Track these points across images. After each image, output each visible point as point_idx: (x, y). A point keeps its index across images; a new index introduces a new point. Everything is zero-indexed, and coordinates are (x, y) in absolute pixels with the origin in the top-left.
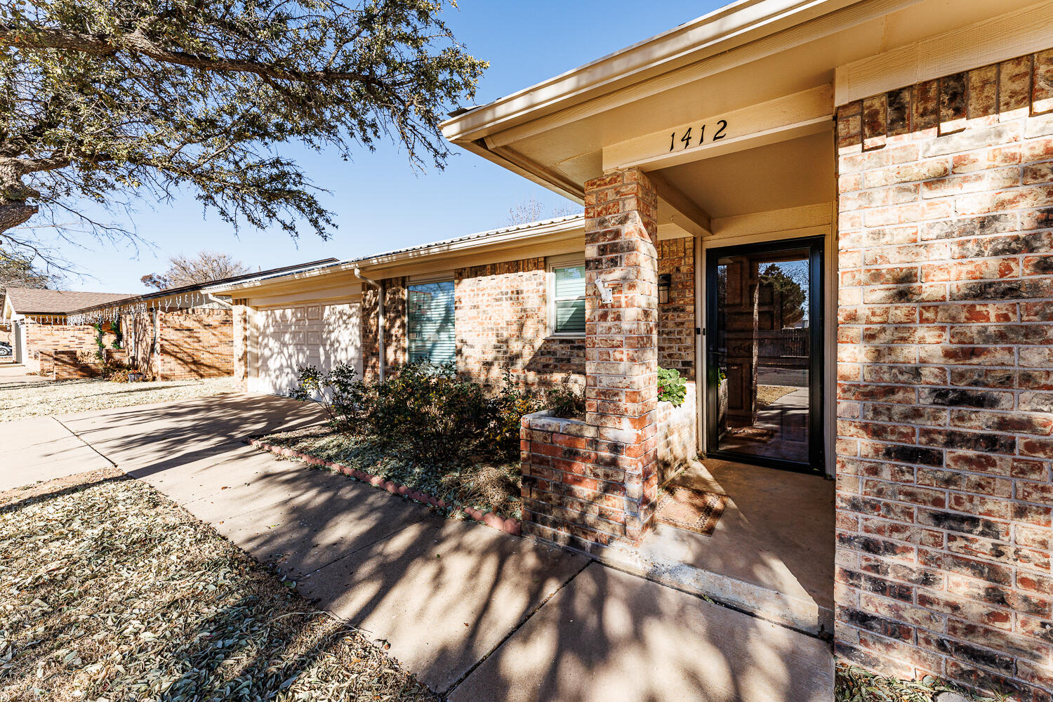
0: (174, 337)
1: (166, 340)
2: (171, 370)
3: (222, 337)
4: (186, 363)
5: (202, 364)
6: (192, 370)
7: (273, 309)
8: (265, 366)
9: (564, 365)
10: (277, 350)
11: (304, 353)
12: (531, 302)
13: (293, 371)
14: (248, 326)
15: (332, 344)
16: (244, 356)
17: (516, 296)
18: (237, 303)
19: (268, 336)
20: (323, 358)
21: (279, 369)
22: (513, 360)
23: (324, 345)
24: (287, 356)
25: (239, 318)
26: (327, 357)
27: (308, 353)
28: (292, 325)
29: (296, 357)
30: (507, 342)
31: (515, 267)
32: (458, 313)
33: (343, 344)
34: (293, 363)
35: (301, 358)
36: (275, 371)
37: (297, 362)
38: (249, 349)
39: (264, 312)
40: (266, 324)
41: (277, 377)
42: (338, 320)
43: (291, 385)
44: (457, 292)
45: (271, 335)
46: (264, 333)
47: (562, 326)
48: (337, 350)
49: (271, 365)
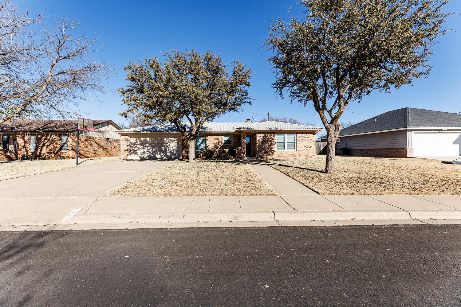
0: (75, 145)
1: (73, 146)
2: (74, 156)
3: (85, 145)
5: (81, 154)
6: (79, 156)
7: (139, 138)
8: (135, 152)
9: (226, 148)
10: (142, 148)
11: (155, 148)
12: (220, 140)
13: (150, 153)
14: (129, 142)
15: (167, 146)
16: (127, 150)
17: (218, 139)
18: (124, 135)
19: (137, 145)
20: (163, 149)
21: (143, 153)
22: (217, 148)
23: (164, 146)
24: (147, 149)
25: (125, 140)
26: (165, 149)
27: (157, 148)
28: (150, 142)
29: (152, 149)
30: (216, 145)
31: (218, 135)
32: (207, 141)
33: (171, 146)
34: (150, 151)
35: (154, 150)
36: (141, 153)
37: (152, 150)
38: (129, 148)
39: (134, 139)
40: (136, 142)
41: (142, 155)
42: (170, 141)
43: (149, 156)
44: (207, 138)
45: (139, 144)
46: (134, 144)
47: (224, 143)
48: (169, 147)
49: (139, 152)
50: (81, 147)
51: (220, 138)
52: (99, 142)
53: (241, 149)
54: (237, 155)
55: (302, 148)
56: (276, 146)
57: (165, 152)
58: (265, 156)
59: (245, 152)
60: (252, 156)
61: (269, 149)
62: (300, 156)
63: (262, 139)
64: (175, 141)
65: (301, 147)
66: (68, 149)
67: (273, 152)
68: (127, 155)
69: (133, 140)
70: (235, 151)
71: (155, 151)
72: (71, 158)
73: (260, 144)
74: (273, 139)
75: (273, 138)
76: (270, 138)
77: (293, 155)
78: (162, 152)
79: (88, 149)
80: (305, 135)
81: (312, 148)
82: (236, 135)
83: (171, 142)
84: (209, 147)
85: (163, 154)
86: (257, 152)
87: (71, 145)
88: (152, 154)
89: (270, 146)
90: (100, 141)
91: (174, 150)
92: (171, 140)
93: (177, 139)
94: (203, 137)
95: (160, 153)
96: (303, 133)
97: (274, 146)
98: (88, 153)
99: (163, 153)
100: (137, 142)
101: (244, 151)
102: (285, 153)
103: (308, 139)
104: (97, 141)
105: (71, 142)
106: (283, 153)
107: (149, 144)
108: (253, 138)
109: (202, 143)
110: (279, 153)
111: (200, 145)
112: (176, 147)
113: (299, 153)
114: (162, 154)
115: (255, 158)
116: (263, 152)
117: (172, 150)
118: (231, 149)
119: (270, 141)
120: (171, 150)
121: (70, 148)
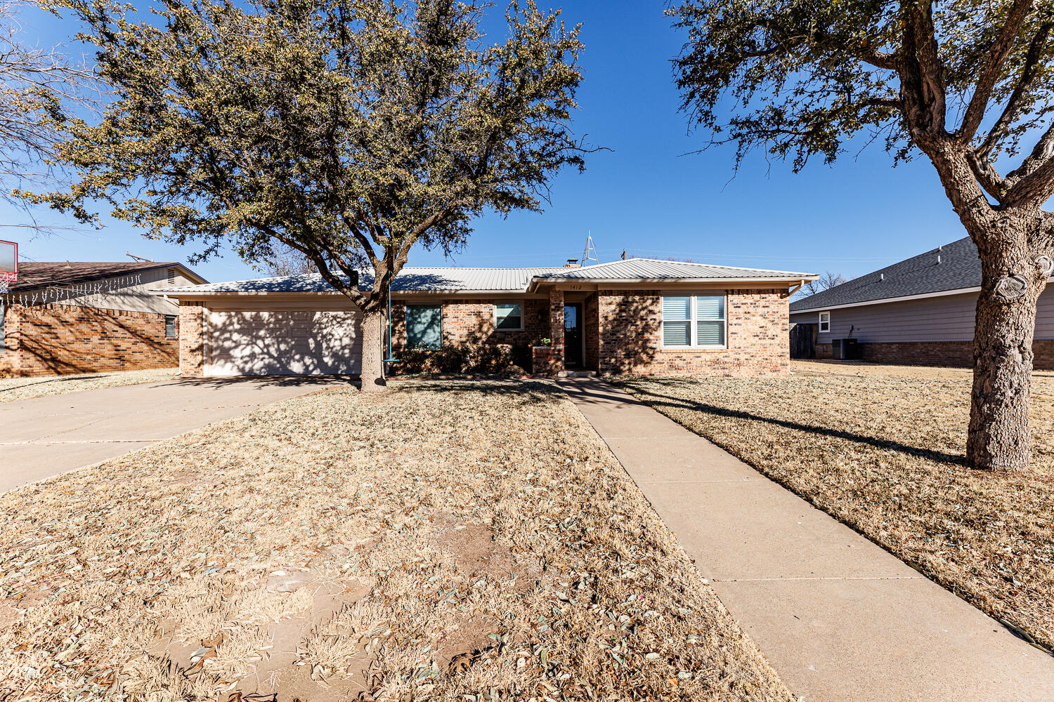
0: (34, 333)
1: (26, 335)
2: (30, 367)
3: (78, 334)
4: (45, 360)
5: (60, 361)
6: (50, 367)
7: (239, 311)
8: (226, 355)
9: (502, 341)
10: (246, 342)
11: (287, 343)
12: (486, 317)
13: (271, 356)
14: (204, 324)
15: (324, 337)
16: (200, 348)
17: (478, 314)
18: (189, 304)
19: (230, 332)
20: (312, 346)
21: (249, 356)
22: (475, 340)
23: (315, 337)
24: (262, 346)
25: (192, 317)
26: (318, 345)
27: (293, 343)
28: (270, 323)
29: (276, 346)
30: (474, 332)
31: (479, 302)
32: (445, 320)
33: (337, 337)
34: (272, 350)
35: (283, 347)
36: (242, 358)
37: (278, 350)
38: (206, 342)
39: (223, 314)
40: (228, 322)
41: (246, 362)
42: (332, 321)
43: (268, 366)
44: (445, 311)
45: (236, 331)
46: (224, 330)
47: (499, 327)
48: (330, 340)
49: (236, 353)
50: (63, 341)
51: (484, 309)
52: (134, 326)
53: (549, 345)
54: (536, 363)
55: (744, 342)
56: (661, 333)
57: (317, 354)
58: (627, 367)
59: (562, 353)
60: (584, 365)
61: (640, 342)
62: (739, 365)
63: (617, 311)
64: (349, 321)
65: (745, 336)
66: (7, 348)
67: (651, 352)
68: (199, 365)
69: (218, 318)
70: (531, 348)
71: (286, 352)
72: (17, 374)
73: (609, 327)
74: (651, 312)
75: (651, 308)
76: (643, 309)
77: (717, 362)
78: (307, 354)
79: (89, 346)
80: (757, 297)
81: (777, 340)
82: (535, 300)
83: (334, 322)
84: (450, 337)
85: (311, 361)
86: (601, 355)
87: (18, 335)
88: (278, 359)
89: (642, 333)
90: (141, 321)
91: (343, 348)
92: (335, 318)
93: (355, 315)
94: (433, 307)
95: (302, 359)
96: (747, 292)
97: (656, 333)
98: (89, 357)
99: (312, 355)
100: (232, 324)
101: (559, 351)
102: (691, 356)
103: (766, 309)
104: (128, 323)
105: (19, 324)
106: (684, 356)
107: (267, 330)
108: (586, 309)
109: (431, 325)
110: (672, 357)
111: (424, 332)
112: (351, 338)
113: (737, 356)
114: (308, 360)
115: (594, 373)
116: (621, 353)
117: (339, 348)
118: (520, 343)
119: (642, 319)
120: (334, 349)
121: (14, 343)
